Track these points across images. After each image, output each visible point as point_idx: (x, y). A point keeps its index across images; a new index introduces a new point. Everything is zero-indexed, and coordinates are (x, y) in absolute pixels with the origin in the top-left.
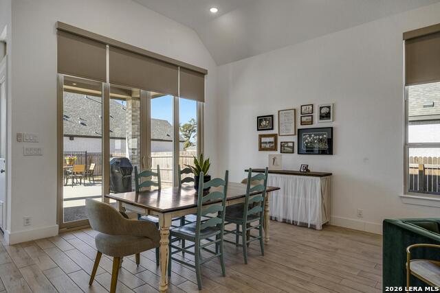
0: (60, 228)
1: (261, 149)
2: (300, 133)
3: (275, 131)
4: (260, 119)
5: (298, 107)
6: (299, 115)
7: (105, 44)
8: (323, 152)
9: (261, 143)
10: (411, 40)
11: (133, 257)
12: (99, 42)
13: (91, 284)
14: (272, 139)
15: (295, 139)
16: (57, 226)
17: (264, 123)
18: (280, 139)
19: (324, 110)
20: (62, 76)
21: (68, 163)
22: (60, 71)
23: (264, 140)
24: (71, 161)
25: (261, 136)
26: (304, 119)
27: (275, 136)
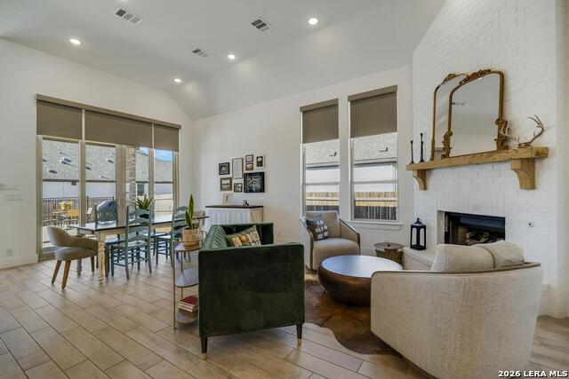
0: (39, 257)
1: (222, 189)
2: (245, 176)
3: (230, 176)
4: (221, 166)
5: (244, 157)
6: (245, 163)
7: (81, 109)
8: (257, 191)
9: (221, 185)
10: (306, 111)
11: (89, 259)
12: (76, 108)
13: (53, 282)
14: (228, 182)
15: (242, 181)
16: (37, 256)
17: (223, 169)
18: (234, 181)
19: (260, 159)
20: (41, 136)
21: (63, 208)
22: (38, 133)
23: (224, 182)
24: (66, 206)
25: (222, 179)
26: (248, 166)
27: (231, 179)
